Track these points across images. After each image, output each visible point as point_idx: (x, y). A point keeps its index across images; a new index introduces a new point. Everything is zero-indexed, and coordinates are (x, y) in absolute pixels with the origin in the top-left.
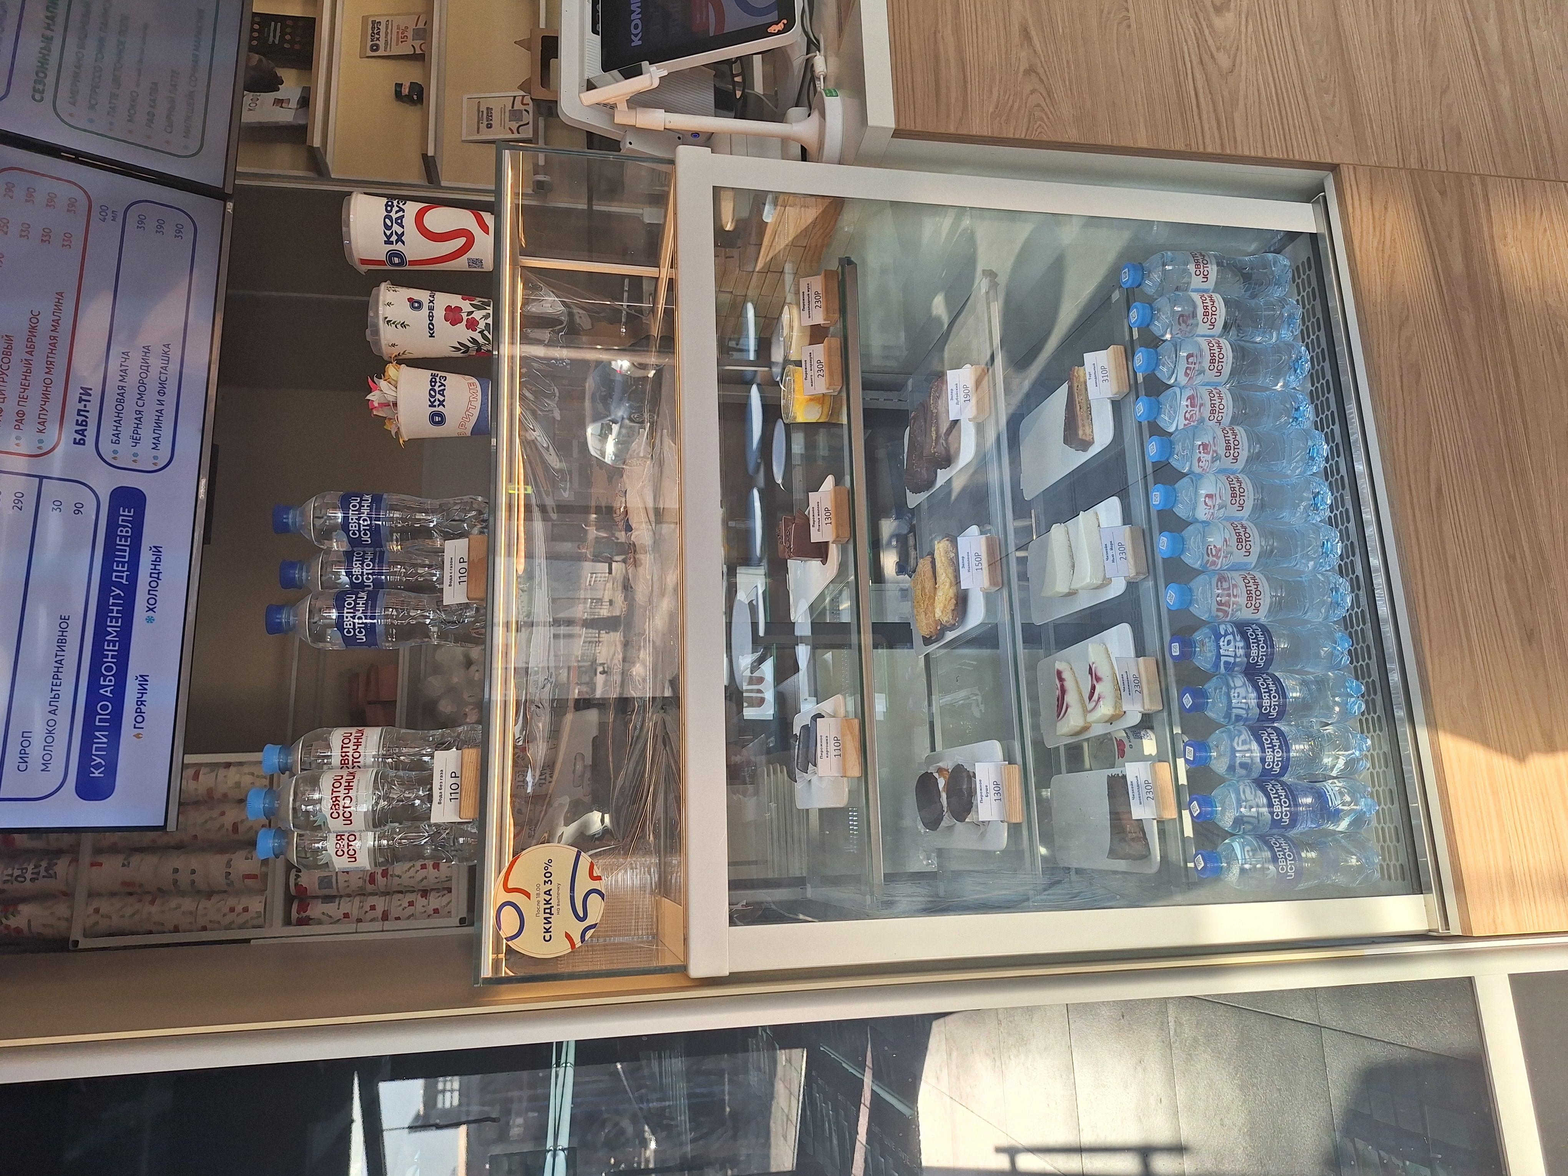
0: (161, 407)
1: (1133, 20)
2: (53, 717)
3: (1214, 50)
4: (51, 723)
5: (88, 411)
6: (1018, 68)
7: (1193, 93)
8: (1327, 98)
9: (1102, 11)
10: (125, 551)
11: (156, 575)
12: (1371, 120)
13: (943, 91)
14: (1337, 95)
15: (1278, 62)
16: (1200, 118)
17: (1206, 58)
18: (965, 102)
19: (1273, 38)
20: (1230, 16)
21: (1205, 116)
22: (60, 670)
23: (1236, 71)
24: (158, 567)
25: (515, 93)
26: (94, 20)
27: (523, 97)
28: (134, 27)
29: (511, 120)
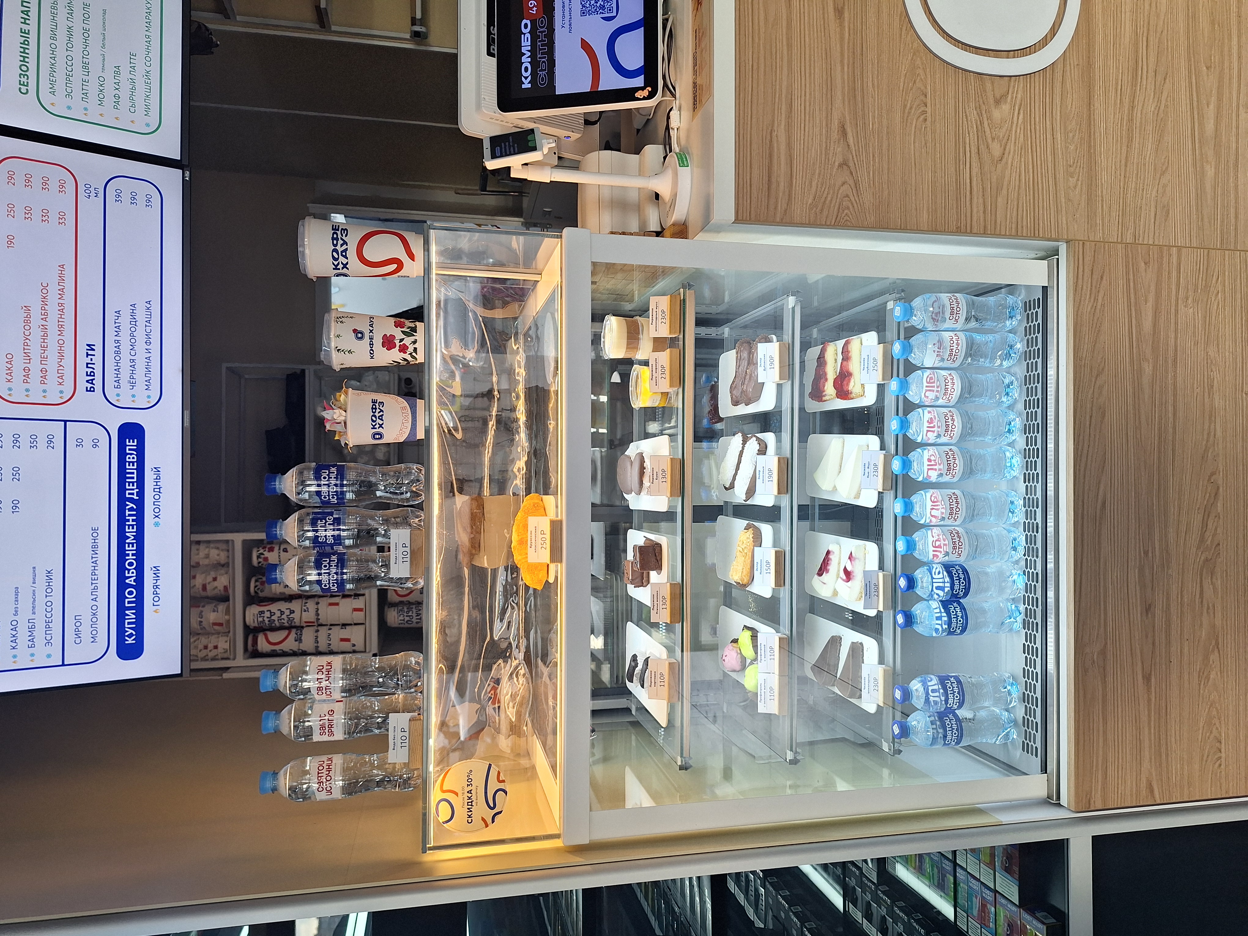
0: (149, 355)
1: (929, 115)
2: (95, 603)
3: (990, 141)
4: (94, 608)
5: (94, 364)
6: (834, 162)
7: (968, 181)
8: (1072, 181)
9: (905, 106)
10: (133, 473)
11: (158, 490)
12: (1102, 201)
13: (774, 186)
14: (1080, 179)
15: (1038, 150)
16: (971, 203)
17: (982, 147)
18: (790, 196)
19: (1038, 128)
20: (1006, 107)
21: (975, 200)
22: (96, 568)
23: (1004, 160)
24: (158, 484)
26: (61, 12)
28: (95, 13)
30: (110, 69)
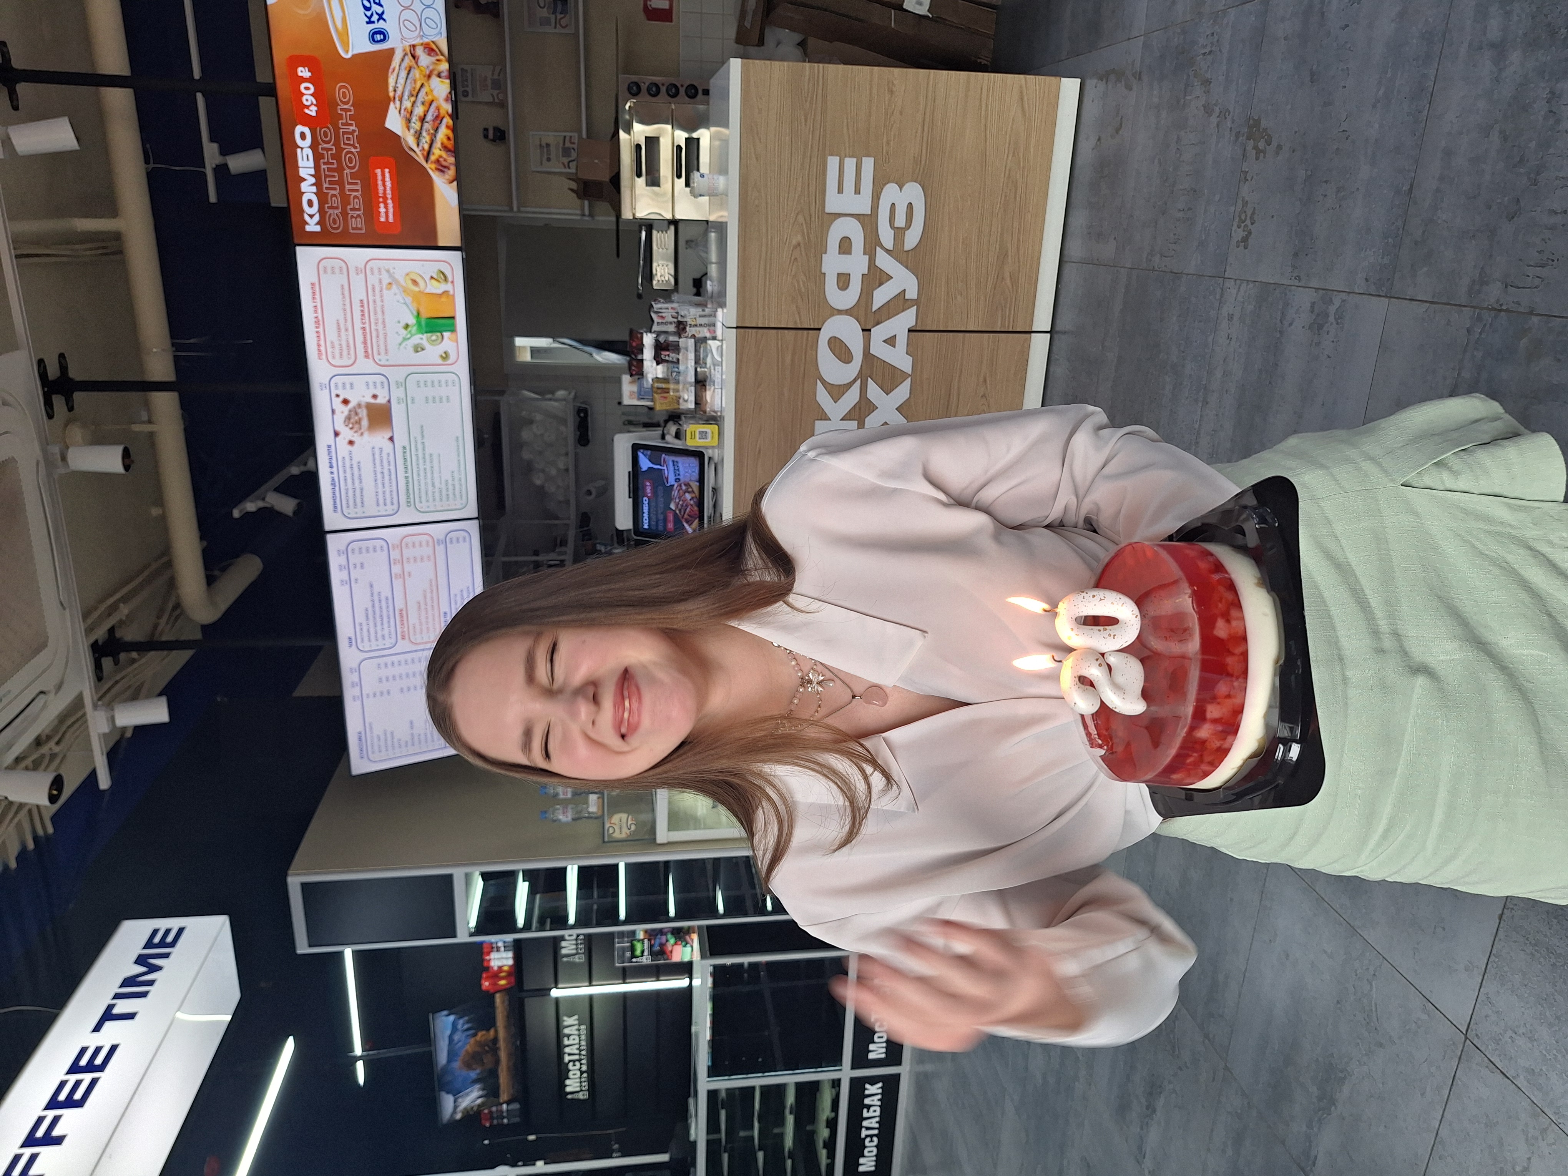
25: (564, 134)
26: (421, 461)
27: (571, 137)
28: (435, 458)
29: (563, 156)
30: (443, 483)
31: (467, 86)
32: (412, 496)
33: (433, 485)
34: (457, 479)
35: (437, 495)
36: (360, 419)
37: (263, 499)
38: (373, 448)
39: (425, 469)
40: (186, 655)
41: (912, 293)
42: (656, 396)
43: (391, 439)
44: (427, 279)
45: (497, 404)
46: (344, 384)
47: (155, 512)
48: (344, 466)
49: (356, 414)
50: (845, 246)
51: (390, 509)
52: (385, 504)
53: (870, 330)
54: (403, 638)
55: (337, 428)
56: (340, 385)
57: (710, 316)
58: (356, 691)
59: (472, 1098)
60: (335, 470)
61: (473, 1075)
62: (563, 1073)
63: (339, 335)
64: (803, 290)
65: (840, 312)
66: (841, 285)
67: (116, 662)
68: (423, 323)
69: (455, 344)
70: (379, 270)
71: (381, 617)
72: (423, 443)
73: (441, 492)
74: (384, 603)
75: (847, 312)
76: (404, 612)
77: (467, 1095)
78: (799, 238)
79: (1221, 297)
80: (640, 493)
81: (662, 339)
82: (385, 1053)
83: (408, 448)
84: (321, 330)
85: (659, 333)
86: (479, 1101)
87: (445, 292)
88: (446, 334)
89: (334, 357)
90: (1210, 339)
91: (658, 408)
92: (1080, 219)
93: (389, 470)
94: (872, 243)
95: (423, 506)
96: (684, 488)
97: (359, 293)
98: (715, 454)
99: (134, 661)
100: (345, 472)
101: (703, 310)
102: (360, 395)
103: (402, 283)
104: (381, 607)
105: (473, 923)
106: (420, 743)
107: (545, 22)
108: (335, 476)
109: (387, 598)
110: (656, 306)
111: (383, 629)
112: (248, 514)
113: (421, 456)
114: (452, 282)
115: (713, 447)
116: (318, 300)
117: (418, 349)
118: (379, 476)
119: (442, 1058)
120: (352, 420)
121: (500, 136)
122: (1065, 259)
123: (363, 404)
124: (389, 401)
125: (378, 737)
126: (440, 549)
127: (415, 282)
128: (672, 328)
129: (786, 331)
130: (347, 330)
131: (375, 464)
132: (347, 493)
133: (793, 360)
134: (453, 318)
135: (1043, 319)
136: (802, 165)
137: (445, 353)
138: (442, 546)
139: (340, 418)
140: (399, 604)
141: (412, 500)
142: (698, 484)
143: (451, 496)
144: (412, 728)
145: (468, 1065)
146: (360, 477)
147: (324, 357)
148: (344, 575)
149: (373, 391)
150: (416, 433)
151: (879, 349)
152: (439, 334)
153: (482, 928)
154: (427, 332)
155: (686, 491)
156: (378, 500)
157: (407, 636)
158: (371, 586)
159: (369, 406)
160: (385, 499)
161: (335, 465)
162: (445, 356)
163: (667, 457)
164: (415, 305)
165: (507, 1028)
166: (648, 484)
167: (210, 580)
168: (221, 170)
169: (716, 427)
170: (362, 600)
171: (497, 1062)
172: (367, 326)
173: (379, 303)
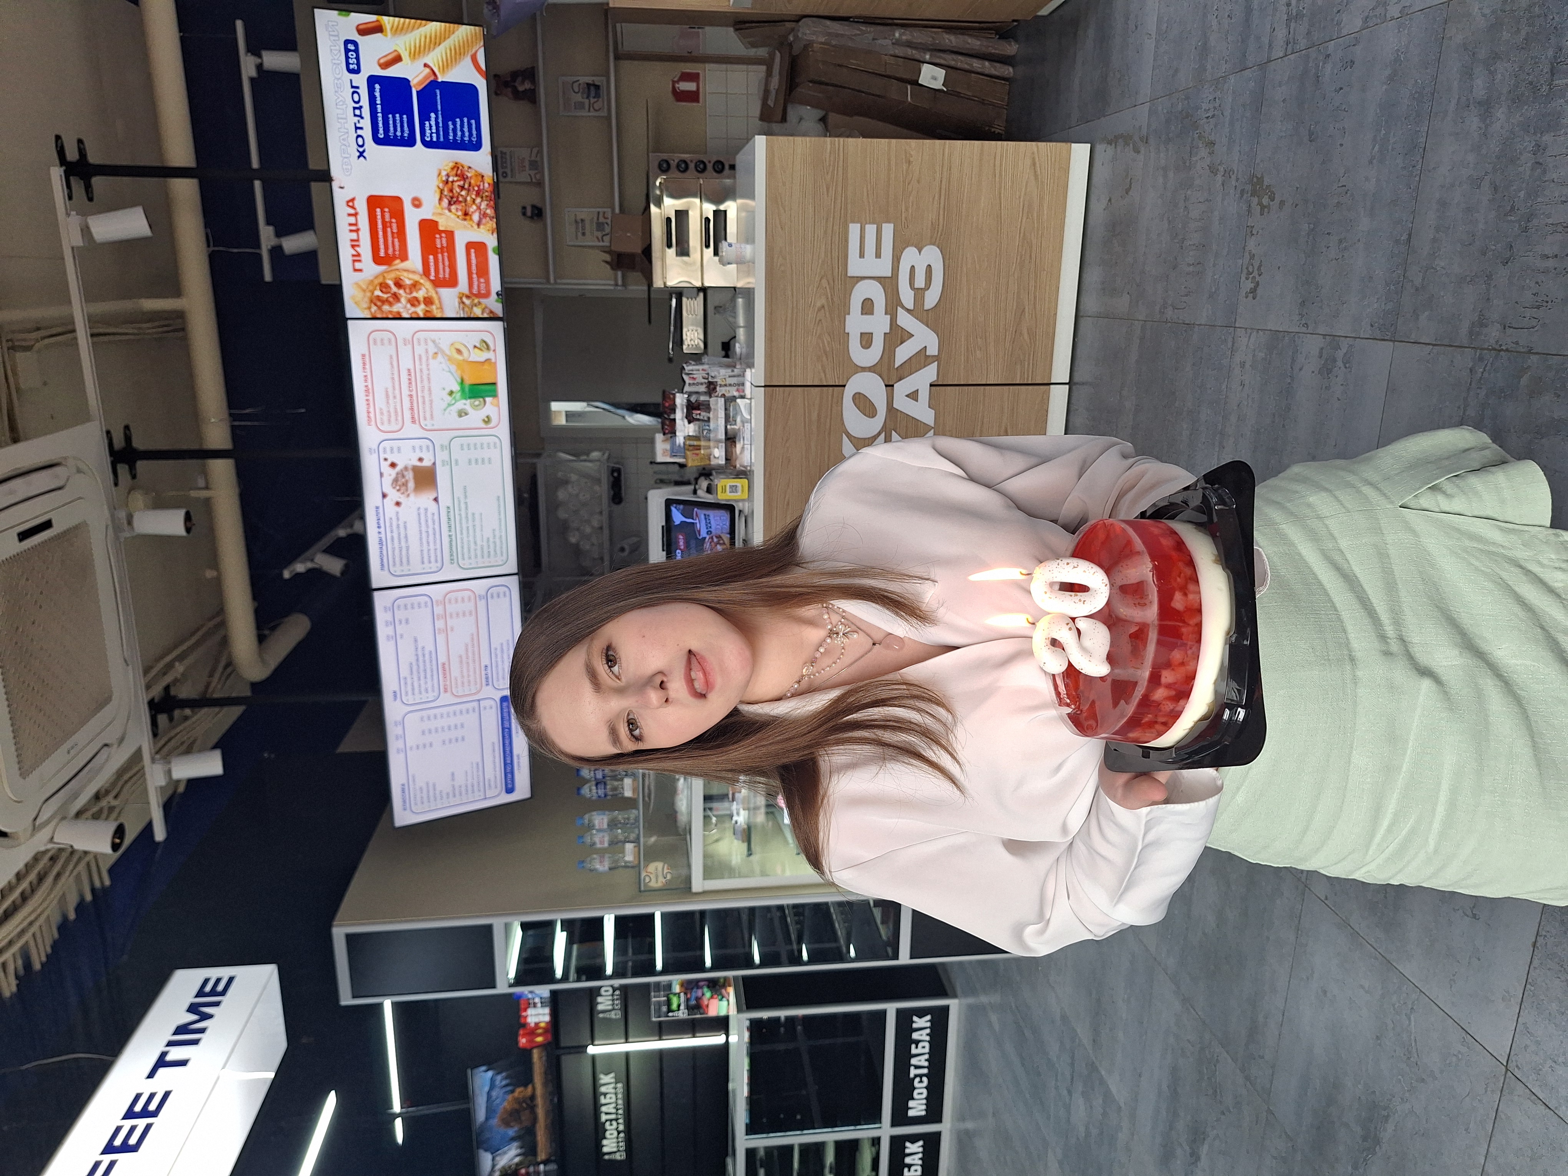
10: (506, 716)
25: (598, 210)
26: (464, 521)
27: (604, 213)
28: (477, 516)
29: (597, 230)
30: (485, 539)
31: (506, 167)
32: (455, 554)
33: (475, 543)
34: (497, 537)
35: (479, 553)
36: (407, 481)
37: (312, 560)
38: (419, 509)
39: (468, 528)
40: (236, 711)
41: (933, 350)
42: (688, 453)
43: (436, 500)
44: (471, 347)
45: (534, 466)
46: (392, 449)
47: (210, 574)
48: (391, 525)
49: (403, 476)
50: (867, 307)
51: (434, 567)
52: (430, 562)
53: (893, 386)
54: (446, 691)
55: (385, 491)
56: (388, 450)
57: (739, 376)
58: (400, 744)
59: (510, 1156)
60: (382, 530)
61: (511, 1132)
62: (599, 1132)
63: (388, 403)
64: (828, 349)
65: (864, 369)
66: (864, 343)
67: (171, 719)
68: (467, 390)
69: (496, 409)
70: (426, 340)
71: (425, 670)
72: (466, 503)
73: (482, 548)
74: (427, 656)
75: (871, 369)
76: (447, 666)
77: (505, 1153)
78: (823, 301)
79: (1233, 345)
80: (673, 547)
81: (693, 399)
82: (424, 1110)
83: (452, 508)
84: (371, 398)
85: (690, 394)
86: (517, 1160)
87: (488, 360)
88: (488, 399)
89: (382, 424)
90: (1224, 387)
91: (690, 464)
92: (1094, 276)
93: (434, 529)
94: (893, 304)
95: (465, 563)
96: (715, 540)
97: (406, 362)
98: (745, 507)
99: (186, 718)
100: (392, 532)
101: (733, 371)
102: (407, 458)
103: (448, 352)
104: (424, 662)
105: (512, 974)
106: (461, 794)
107: (580, 106)
108: (383, 536)
109: (430, 652)
110: (688, 368)
111: (426, 683)
112: (298, 575)
113: (463, 515)
114: (494, 351)
115: (743, 500)
116: (368, 370)
117: (462, 413)
118: (424, 535)
119: (480, 1115)
120: (399, 482)
121: (538, 213)
122: (1081, 314)
123: (410, 467)
124: (434, 464)
125: (421, 789)
126: (482, 604)
127: (459, 351)
128: (703, 389)
129: (812, 389)
130: (395, 397)
131: (420, 523)
132: (393, 551)
133: (819, 416)
134: (494, 384)
135: (1061, 371)
136: (825, 232)
137: (487, 417)
138: (483, 602)
139: (388, 480)
140: (442, 659)
141: (455, 557)
142: (728, 536)
143: (492, 553)
144: (453, 780)
145: (506, 1123)
146: (406, 537)
147: (373, 423)
148: (390, 631)
149: (420, 454)
150: (458, 493)
151: (902, 403)
152: (481, 400)
153: (522, 979)
154: (470, 398)
155: (718, 543)
156: (423, 558)
157: (449, 689)
158: (416, 641)
159: (415, 469)
160: (430, 557)
161: (382, 525)
162: (487, 420)
163: (699, 511)
164: (459, 372)
165: (545, 1084)
166: (681, 537)
167: (261, 639)
168: (276, 252)
169: (746, 481)
170: (407, 655)
171: (535, 1120)
172: (414, 393)
173: (425, 372)
